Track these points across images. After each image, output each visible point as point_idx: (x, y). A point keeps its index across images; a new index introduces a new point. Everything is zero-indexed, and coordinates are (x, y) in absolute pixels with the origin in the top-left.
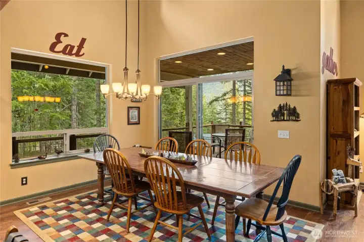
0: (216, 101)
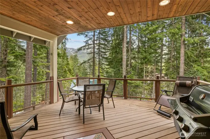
0: (85, 63)
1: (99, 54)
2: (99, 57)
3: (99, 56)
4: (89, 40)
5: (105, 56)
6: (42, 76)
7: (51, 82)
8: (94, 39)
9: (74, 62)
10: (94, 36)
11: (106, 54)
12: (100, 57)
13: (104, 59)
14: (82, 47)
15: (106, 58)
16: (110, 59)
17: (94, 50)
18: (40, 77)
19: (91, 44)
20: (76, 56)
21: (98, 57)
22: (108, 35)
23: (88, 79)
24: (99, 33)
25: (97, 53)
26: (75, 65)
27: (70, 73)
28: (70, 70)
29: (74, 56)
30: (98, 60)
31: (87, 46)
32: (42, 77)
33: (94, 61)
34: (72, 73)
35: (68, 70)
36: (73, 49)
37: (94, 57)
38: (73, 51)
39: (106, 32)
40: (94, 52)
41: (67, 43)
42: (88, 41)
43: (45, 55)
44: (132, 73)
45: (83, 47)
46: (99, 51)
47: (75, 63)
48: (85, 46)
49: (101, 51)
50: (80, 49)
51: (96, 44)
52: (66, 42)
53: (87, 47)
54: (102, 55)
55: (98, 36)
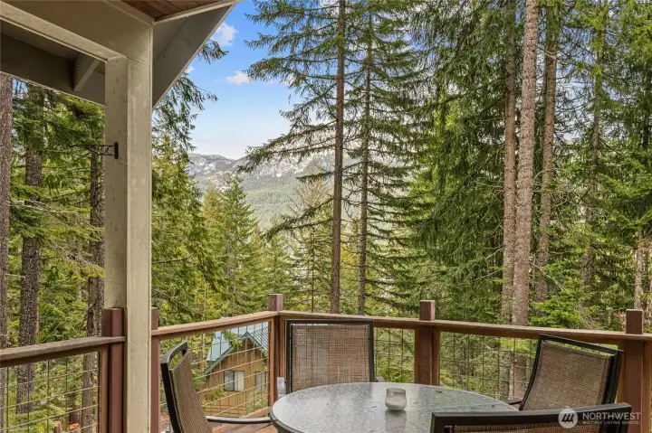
0: (286, 228)
1: (365, 180)
2: (365, 197)
3: (365, 190)
4: (314, 101)
5: (398, 193)
6: (70, 297)
7: (109, 346)
8: (340, 98)
9: (228, 225)
10: (340, 79)
11: (406, 179)
12: (371, 198)
13: (390, 209)
14: (273, 144)
15: (405, 204)
16: (428, 206)
17: (339, 159)
18: (60, 297)
19: (322, 128)
20: (236, 194)
21: (358, 198)
22: (416, 74)
23: (361, 332)
24: (368, 64)
25: (353, 178)
26: (233, 243)
27: (211, 281)
28: (208, 268)
29: (228, 193)
30: (357, 212)
31: (301, 135)
32: (68, 302)
33: (335, 222)
34: (221, 282)
35: (200, 267)
36: (219, 161)
37: (337, 198)
38: (220, 173)
39: (408, 59)
40: (339, 171)
41: (193, 122)
42: (304, 108)
43: (81, 187)
44: (568, 291)
45: (280, 141)
46: (366, 163)
47: (234, 228)
48: (289, 138)
49: (377, 165)
50: (260, 156)
51: (351, 123)
52: (189, 118)
53: (300, 143)
54: (378, 184)
55: (362, 82)
